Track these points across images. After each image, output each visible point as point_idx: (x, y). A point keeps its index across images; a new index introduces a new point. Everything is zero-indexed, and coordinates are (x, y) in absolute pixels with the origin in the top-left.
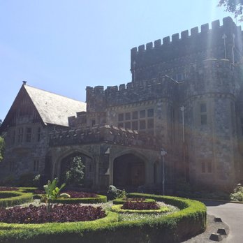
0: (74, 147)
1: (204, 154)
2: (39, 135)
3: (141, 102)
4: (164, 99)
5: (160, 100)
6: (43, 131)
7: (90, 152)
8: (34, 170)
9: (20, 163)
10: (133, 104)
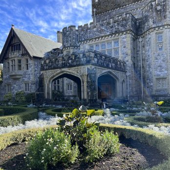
0: (63, 69)
1: (160, 73)
2: (27, 65)
3: (108, 36)
4: (128, 32)
5: (125, 33)
6: (30, 62)
7: (77, 73)
8: (26, 90)
9: (15, 86)
10: (102, 37)
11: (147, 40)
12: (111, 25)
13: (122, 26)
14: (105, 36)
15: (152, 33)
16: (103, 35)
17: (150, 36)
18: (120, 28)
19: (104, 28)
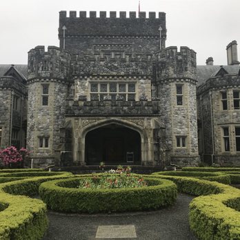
3: (123, 76)
5: (145, 77)
10: (113, 76)
11: (163, 89)
12: (127, 63)
13: (142, 68)
14: (118, 76)
15: (171, 84)
16: (114, 73)
17: (168, 86)
18: (139, 70)
19: (116, 65)
